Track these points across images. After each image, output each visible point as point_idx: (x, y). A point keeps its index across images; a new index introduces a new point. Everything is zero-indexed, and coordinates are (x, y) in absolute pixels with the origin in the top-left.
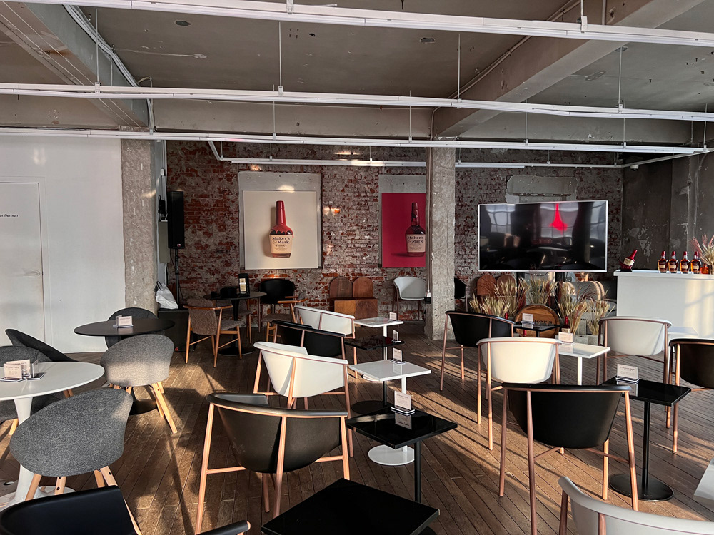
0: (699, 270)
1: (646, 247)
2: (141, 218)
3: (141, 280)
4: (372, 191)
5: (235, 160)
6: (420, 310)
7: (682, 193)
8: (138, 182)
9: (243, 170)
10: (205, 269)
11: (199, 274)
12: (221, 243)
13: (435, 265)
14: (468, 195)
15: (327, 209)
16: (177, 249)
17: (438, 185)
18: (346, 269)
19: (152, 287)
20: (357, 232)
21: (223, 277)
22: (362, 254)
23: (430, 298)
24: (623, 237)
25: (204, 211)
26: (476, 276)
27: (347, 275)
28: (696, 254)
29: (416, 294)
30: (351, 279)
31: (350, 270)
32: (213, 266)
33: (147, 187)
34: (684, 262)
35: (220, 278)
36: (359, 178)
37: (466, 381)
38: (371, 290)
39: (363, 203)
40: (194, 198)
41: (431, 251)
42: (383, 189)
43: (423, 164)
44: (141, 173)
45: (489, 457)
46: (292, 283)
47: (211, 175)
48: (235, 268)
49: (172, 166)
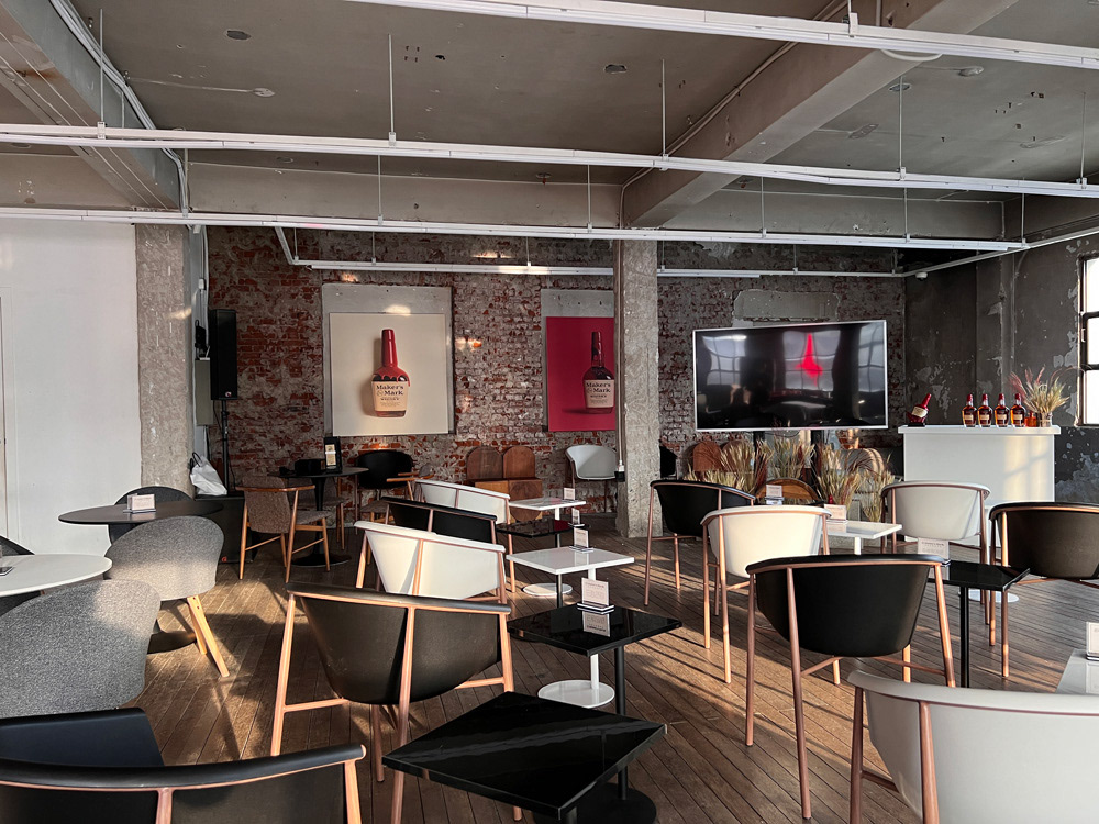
0: (1022, 421)
1: (941, 395)
2: (168, 352)
3: (168, 449)
4: (531, 313)
5: (316, 265)
6: (608, 496)
7: (992, 313)
8: (163, 294)
9: (330, 281)
10: (270, 436)
11: (260, 445)
12: (294, 396)
13: (630, 423)
14: (676, 320)
15: (462, 341)
16: (225, 400)
17: (632, 301)
18: (493, 433)
19: (185, 460)
20: (509, 376)
21: (298, 448)
22: (517, 410)
23: (623, 473)
24: (907, 382)
25: (267, 346)
26: (691, 443)
27: (495, 443)
28: (1017, 397)
29: (602, 472)
30: (500, 449)
31: (498, 436)
32: (281, 432)
33: (176, 302)
34: (1001, 410)
35: (293, 449)
36: (511, 293)
37: (683, 592)
38: (532, 466)
39: (518, 332)
40: (252, 325)
41: (623, 400)
42: (549, 310)
43: (609, 271)
44: (168, 281)
45: (726, 692)
46: (408, 457)
47: (278, 289)
48: (317, 435)
49: (216, 276)
